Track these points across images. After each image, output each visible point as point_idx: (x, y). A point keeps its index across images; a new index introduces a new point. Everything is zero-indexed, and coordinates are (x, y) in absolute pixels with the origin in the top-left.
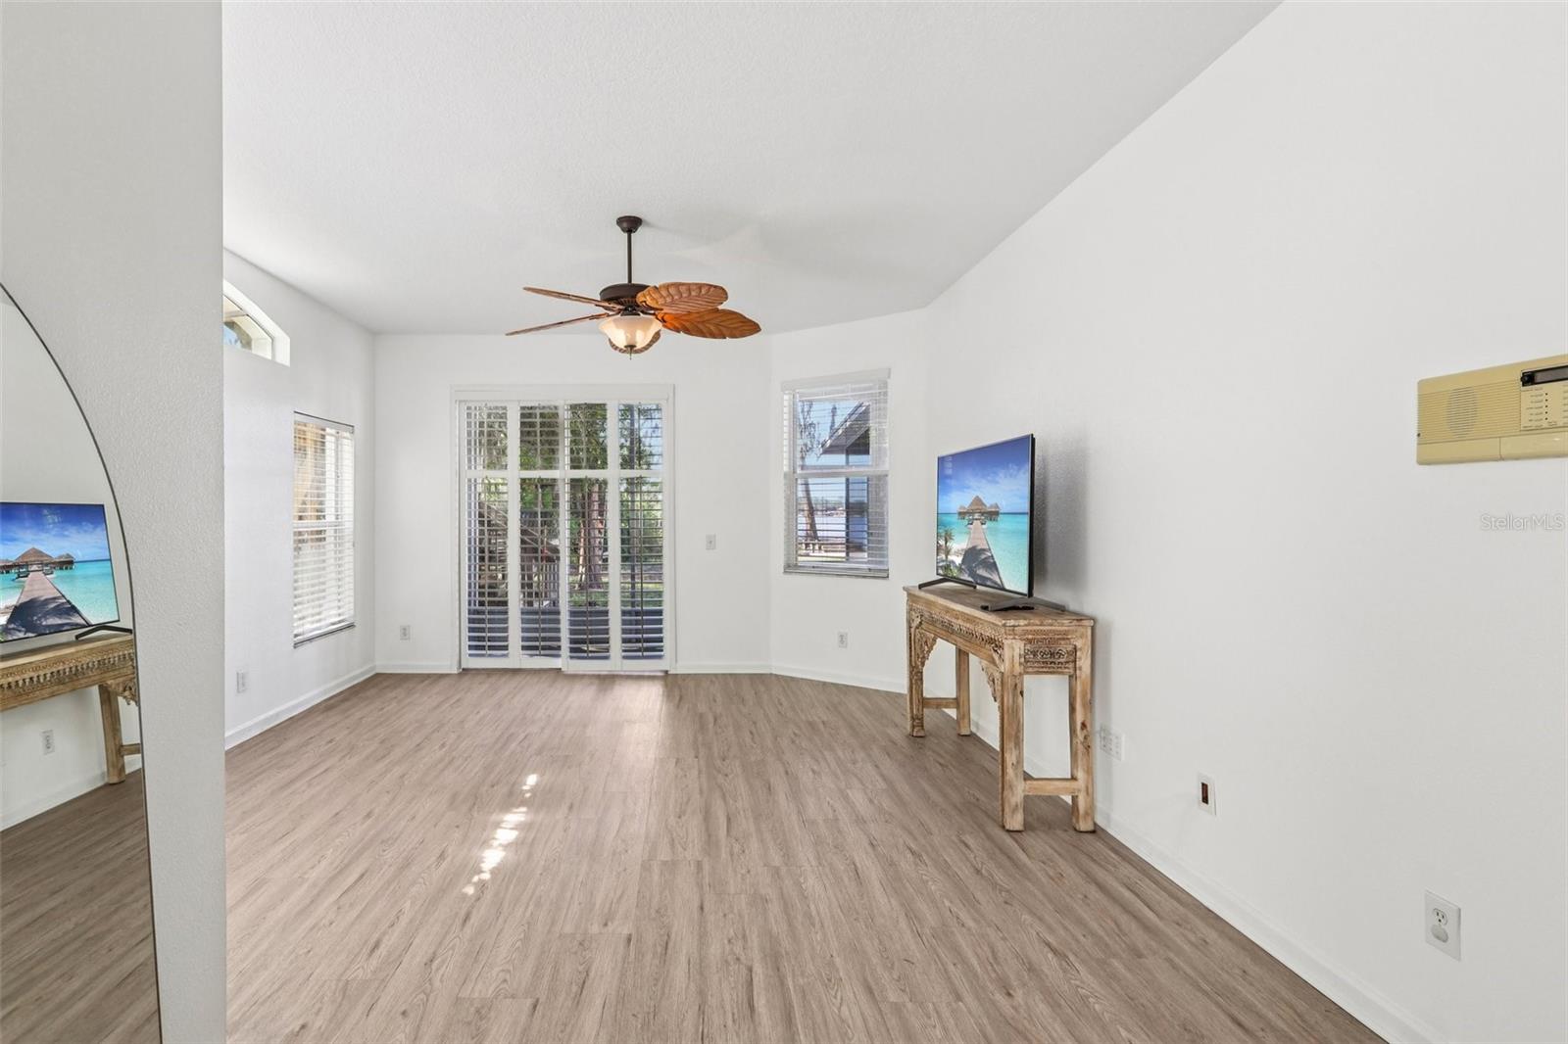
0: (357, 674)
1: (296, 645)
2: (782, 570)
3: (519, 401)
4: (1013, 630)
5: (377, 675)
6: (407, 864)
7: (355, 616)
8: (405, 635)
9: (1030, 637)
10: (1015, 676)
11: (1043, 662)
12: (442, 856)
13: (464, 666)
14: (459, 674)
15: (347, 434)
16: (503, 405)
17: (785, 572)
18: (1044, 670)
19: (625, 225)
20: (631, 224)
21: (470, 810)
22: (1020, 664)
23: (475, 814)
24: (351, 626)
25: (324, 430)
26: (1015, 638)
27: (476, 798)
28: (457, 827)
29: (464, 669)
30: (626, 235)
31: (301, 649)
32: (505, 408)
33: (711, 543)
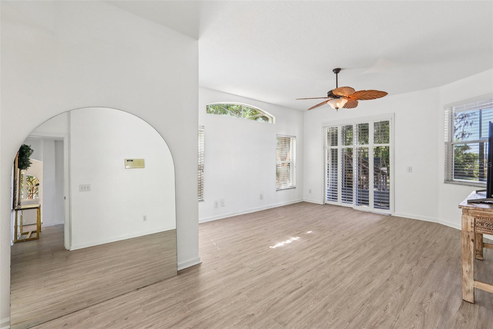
0: (297, 200)
1: (277, 191)
2: (444, 182)
3: (341, 125)
4: (468, 211)
5: (304, 202)
7: (296, 185)
8: (310, 192)
9: (478, 215)
10: (469, 232)
11: (488, 229)
13: (325, 203)
14: (323, 205)
15: (294, 139)
16: (336, 126)
17: (445, 183)
18: (488, 232)
19: (335, 71)
20: (337, 71)
22: (471, 227)
24: (295, 188)
25: (290, 138)
26: (468, 215)
29: (325, 204)
30: (336, 74)
31: (278, 192)
32: (337, 128)
33: (410, 170)
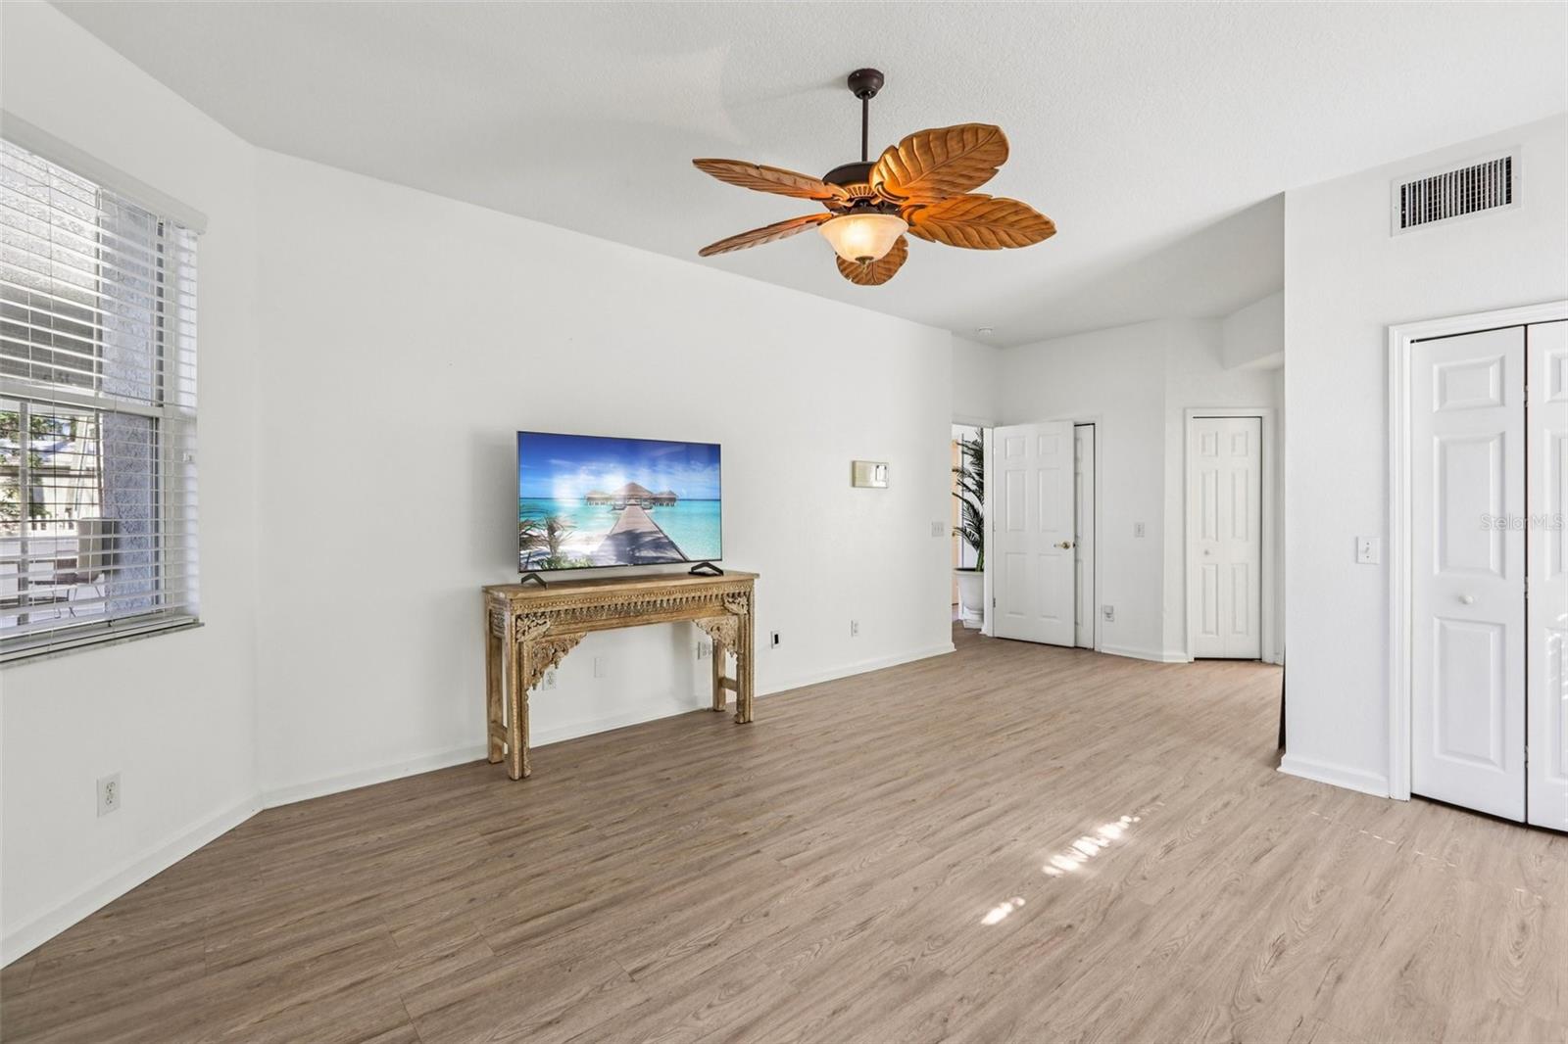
6: (1208, 855)
12: (1169, 849)
21: (1120, 897)
23: (1116, 885)
27: (1105, 913)
28: (1144, 878)
